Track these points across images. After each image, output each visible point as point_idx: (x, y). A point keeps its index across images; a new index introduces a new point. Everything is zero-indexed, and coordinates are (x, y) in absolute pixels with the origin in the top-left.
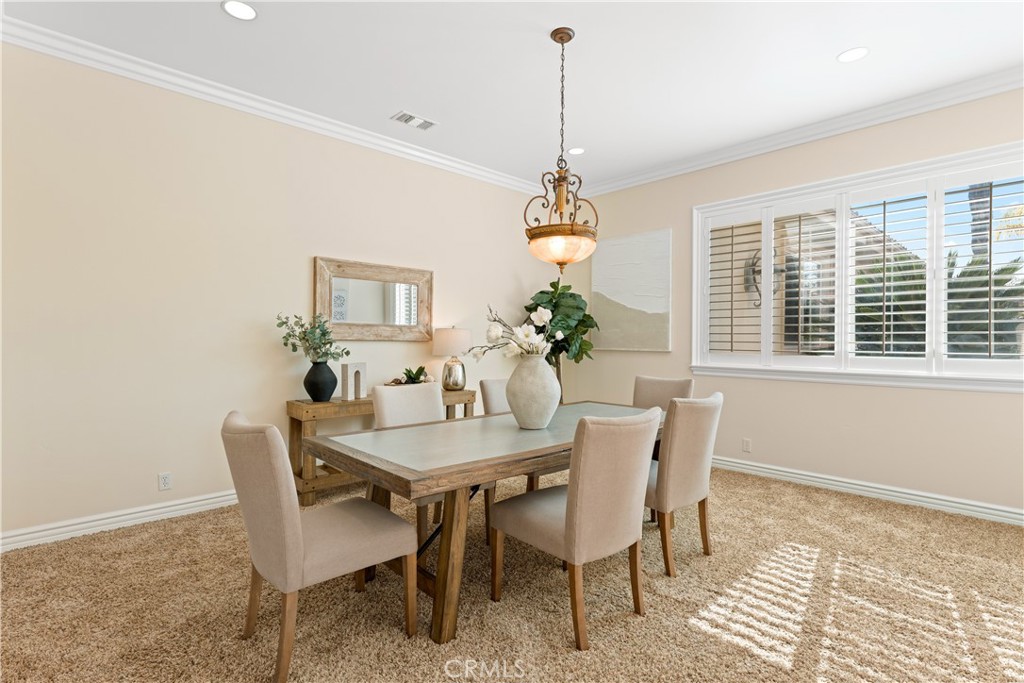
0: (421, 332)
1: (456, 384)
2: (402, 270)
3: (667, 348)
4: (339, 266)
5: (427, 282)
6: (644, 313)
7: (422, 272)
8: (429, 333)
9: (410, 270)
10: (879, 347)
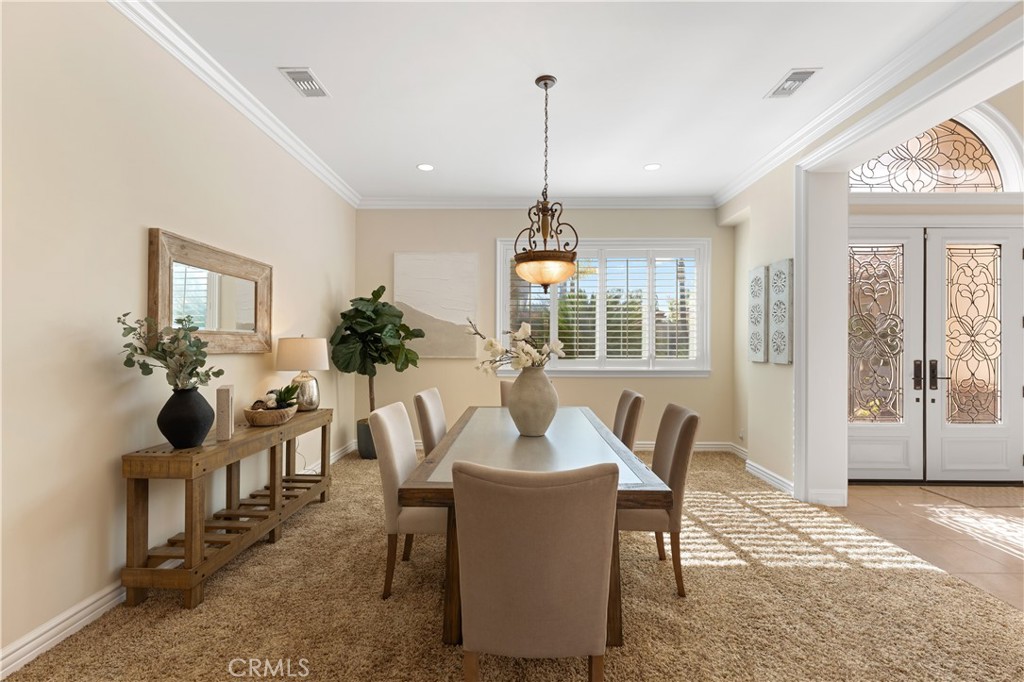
0: (260, 342)
1: (311, 403)
2: (246, 261)
3: (474, 354)
4: (183, 247)
5: (266, 278)
6: (452, 324)
7: (263, 266)
8: (269, 343)
9: (253, 263)
10: (619, 353)
